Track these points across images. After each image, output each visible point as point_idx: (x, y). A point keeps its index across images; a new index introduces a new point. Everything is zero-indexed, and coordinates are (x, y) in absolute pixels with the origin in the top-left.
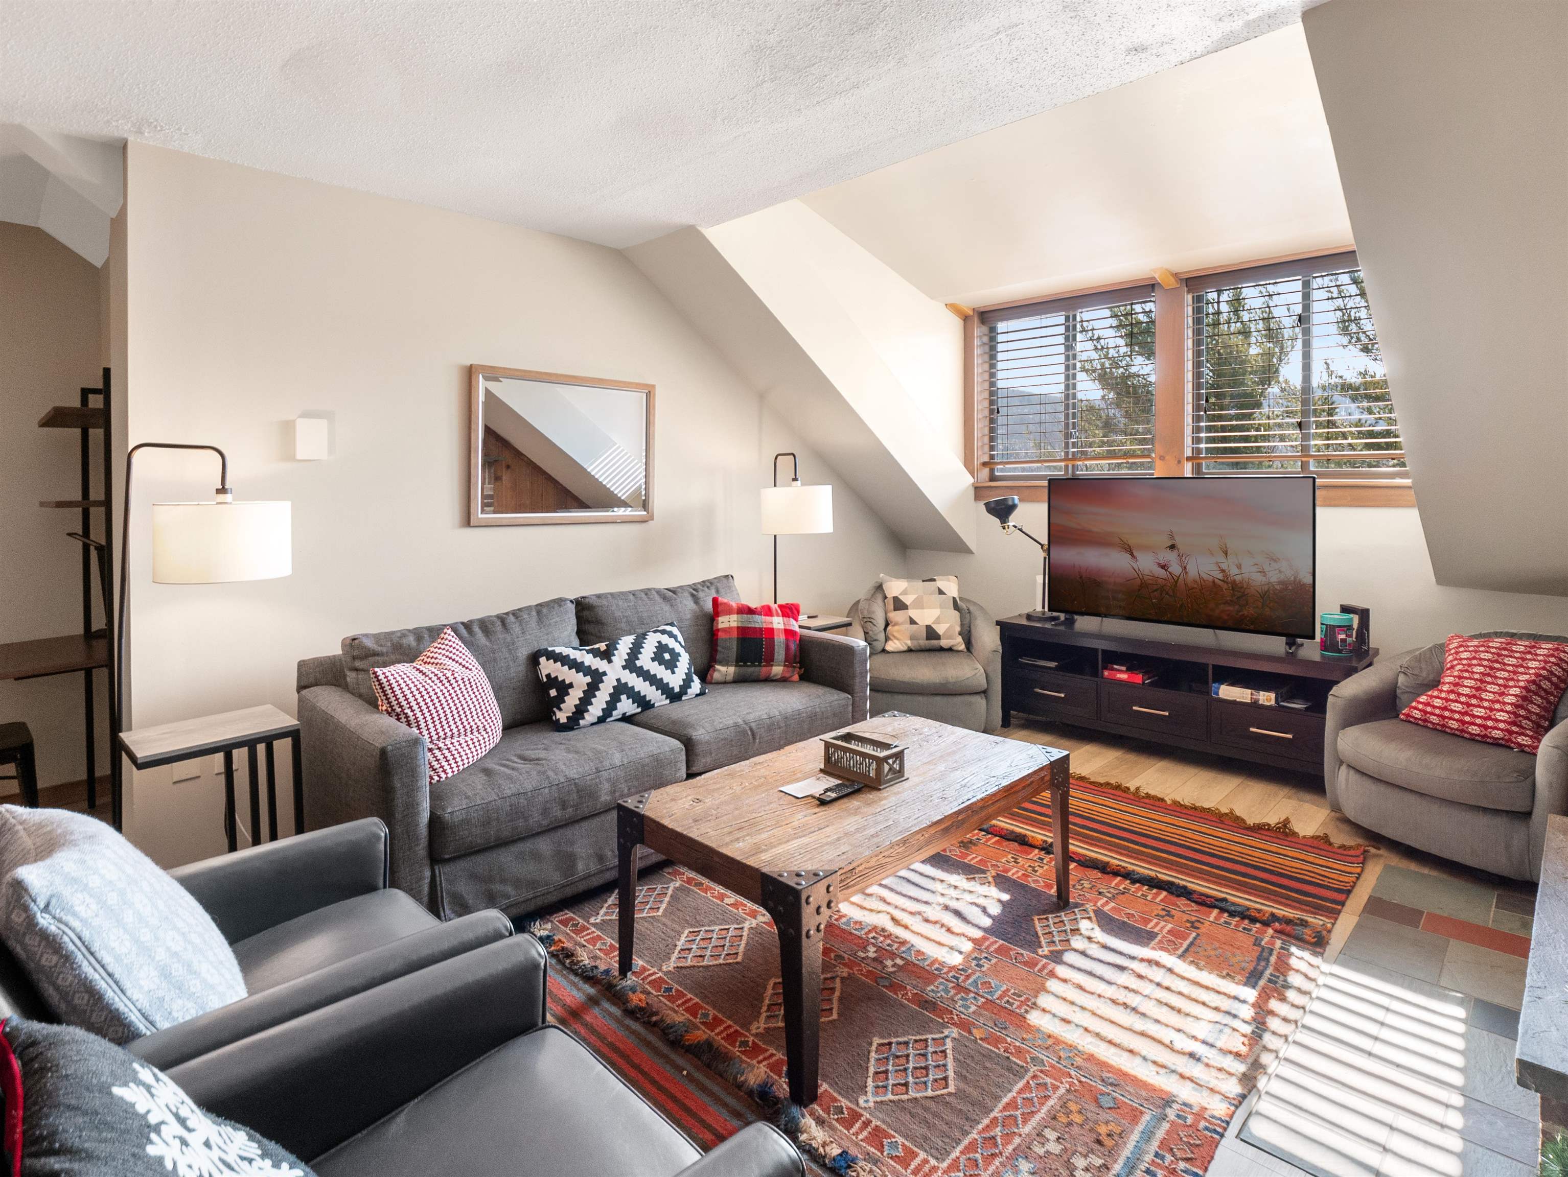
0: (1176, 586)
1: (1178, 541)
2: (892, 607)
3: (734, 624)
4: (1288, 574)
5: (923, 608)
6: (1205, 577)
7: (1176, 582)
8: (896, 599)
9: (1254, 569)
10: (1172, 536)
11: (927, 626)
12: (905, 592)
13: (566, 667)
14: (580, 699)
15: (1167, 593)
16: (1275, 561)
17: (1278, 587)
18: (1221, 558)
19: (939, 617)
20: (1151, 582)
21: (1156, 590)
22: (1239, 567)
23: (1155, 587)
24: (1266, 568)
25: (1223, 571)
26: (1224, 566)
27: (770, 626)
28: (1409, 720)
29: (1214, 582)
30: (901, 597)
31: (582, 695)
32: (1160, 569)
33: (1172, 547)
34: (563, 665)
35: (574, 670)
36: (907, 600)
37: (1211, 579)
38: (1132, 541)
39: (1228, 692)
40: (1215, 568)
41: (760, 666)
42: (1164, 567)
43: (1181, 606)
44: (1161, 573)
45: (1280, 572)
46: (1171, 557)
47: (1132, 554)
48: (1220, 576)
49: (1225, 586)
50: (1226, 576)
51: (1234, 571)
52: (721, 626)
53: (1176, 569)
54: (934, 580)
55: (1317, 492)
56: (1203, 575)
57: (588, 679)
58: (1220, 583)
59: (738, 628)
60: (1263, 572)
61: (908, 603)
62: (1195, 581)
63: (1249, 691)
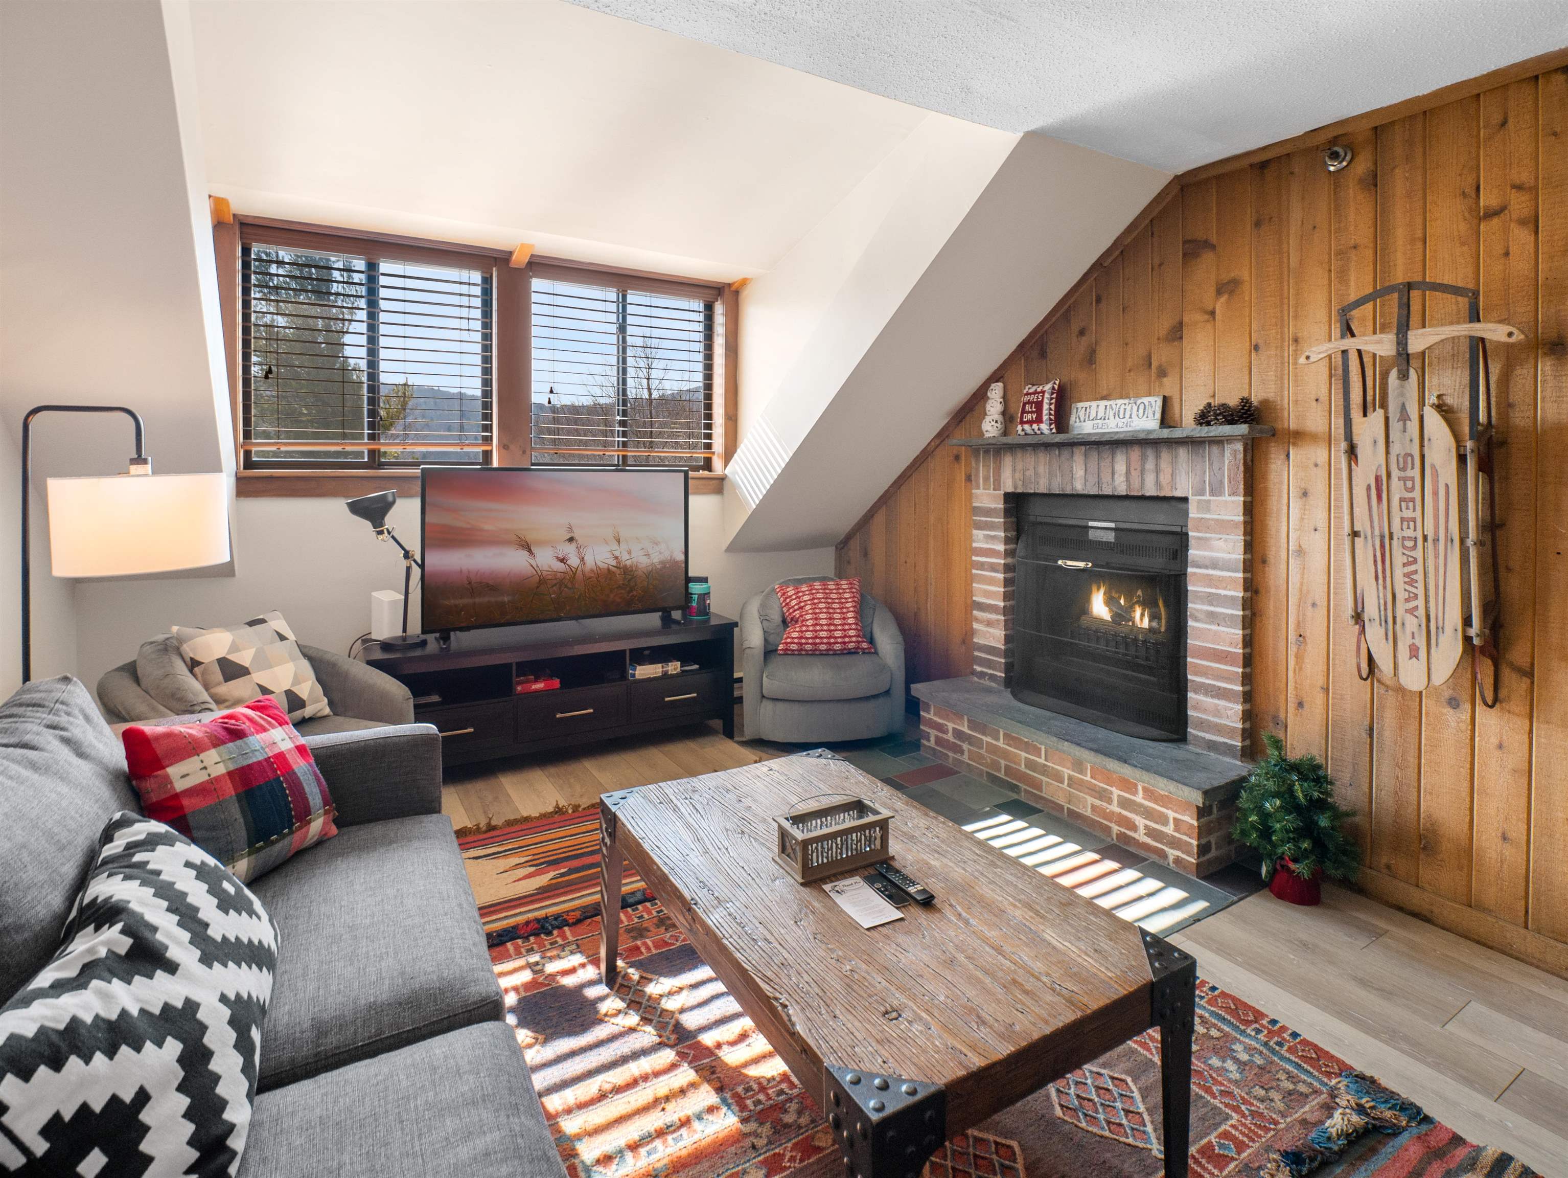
0: (574, 578)
1: (577, 533)
2: (220, 677)
3: (221, 770)
4: (666, 556)
5: (270, 667)
6: (601, 565)
7: (575, 574)
8: (224, 663)
9: (641, 553)
10: (570, 529)
11: (285, 691)
12: (234, 648)
13: (99, 1058)
14: (188, 1115)
15: (566, 586)
16: (657, 544)
17: (659, 567)
18: (614, 546)
19: (296, 675)
20: (550, 577)
21: (555, 585)
22: (629, 553)
23: (555, 582)
24: (650, 551)
25: (616, 558)
26: (617, 553)
27: (276, 751)
28: (787, 652)
29: (608, 569)
30: (232, 657)
31: (184, 1101)
32: (559, 563)
33: (571, 540)
34: (87, 1060)
35: (124, 1050)
36: (244, 658)
37: (606, 566)
38: (530, 537)
39: (644, 672)
40: (609, 555)
41: (291, 832)
42: (563, 560)
43: (579, 597)
44: (560, 566)
45: (660, 553)
46: (570, 551)
47: (530, 551)
48: (614, 563)
49: (618, 571)
50: (619, 563)
51: (625, 557)
52: (180, 785)
53: (574, 561)
54: (263, 621)
55: (690, 481)
56: (599, 563)
57: (173, 1047)
58: (614, 569)
59: (230, 774)
60: (648, 555)
61: (246, 663)
62: (592, 571)
63: (660, 665)
